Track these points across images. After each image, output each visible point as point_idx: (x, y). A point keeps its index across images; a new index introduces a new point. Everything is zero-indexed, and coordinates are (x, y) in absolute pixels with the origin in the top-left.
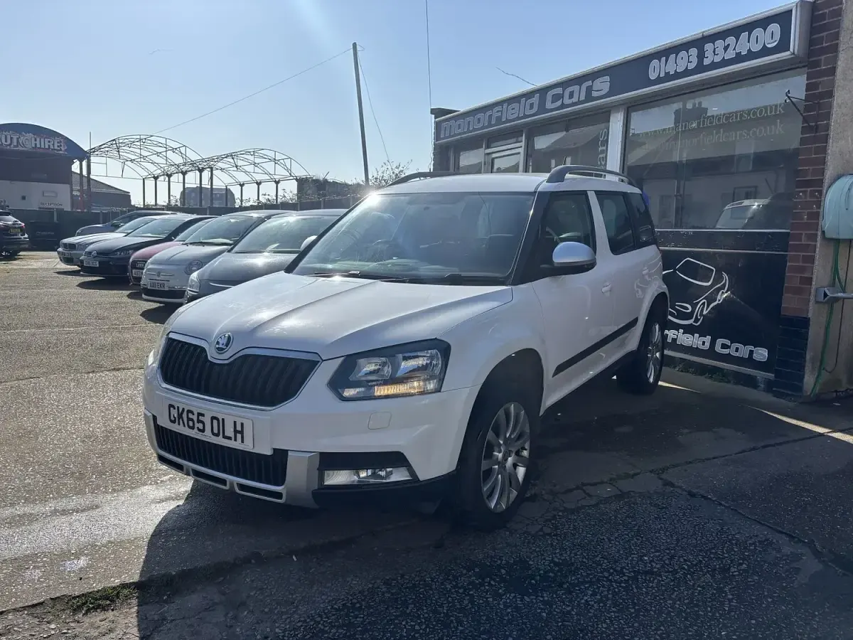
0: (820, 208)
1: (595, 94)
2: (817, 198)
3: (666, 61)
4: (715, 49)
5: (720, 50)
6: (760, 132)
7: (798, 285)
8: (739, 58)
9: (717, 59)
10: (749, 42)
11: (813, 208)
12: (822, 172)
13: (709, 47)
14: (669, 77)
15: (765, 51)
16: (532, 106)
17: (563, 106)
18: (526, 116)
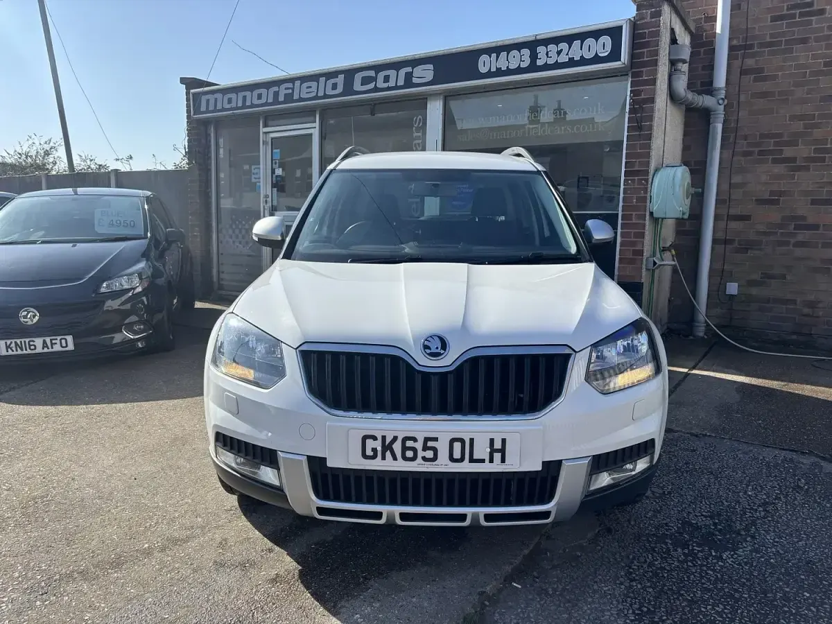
0: (647, 193)
1: (415, 80)
2: (645, 185)
3: (497, 57)
4: (547, 53)
5: (553, 54)
6: (584, 129)
7: (631, 257)
8: (572, 63)
9: (550, 61)
10: (581, 49)
11: (641, 193)
12: (648, 164)
13: (541, 50)
14: (499, 73)
15: (597, 59)
16: (335, 86)
17: (376, 89)
18: (326, 96)
